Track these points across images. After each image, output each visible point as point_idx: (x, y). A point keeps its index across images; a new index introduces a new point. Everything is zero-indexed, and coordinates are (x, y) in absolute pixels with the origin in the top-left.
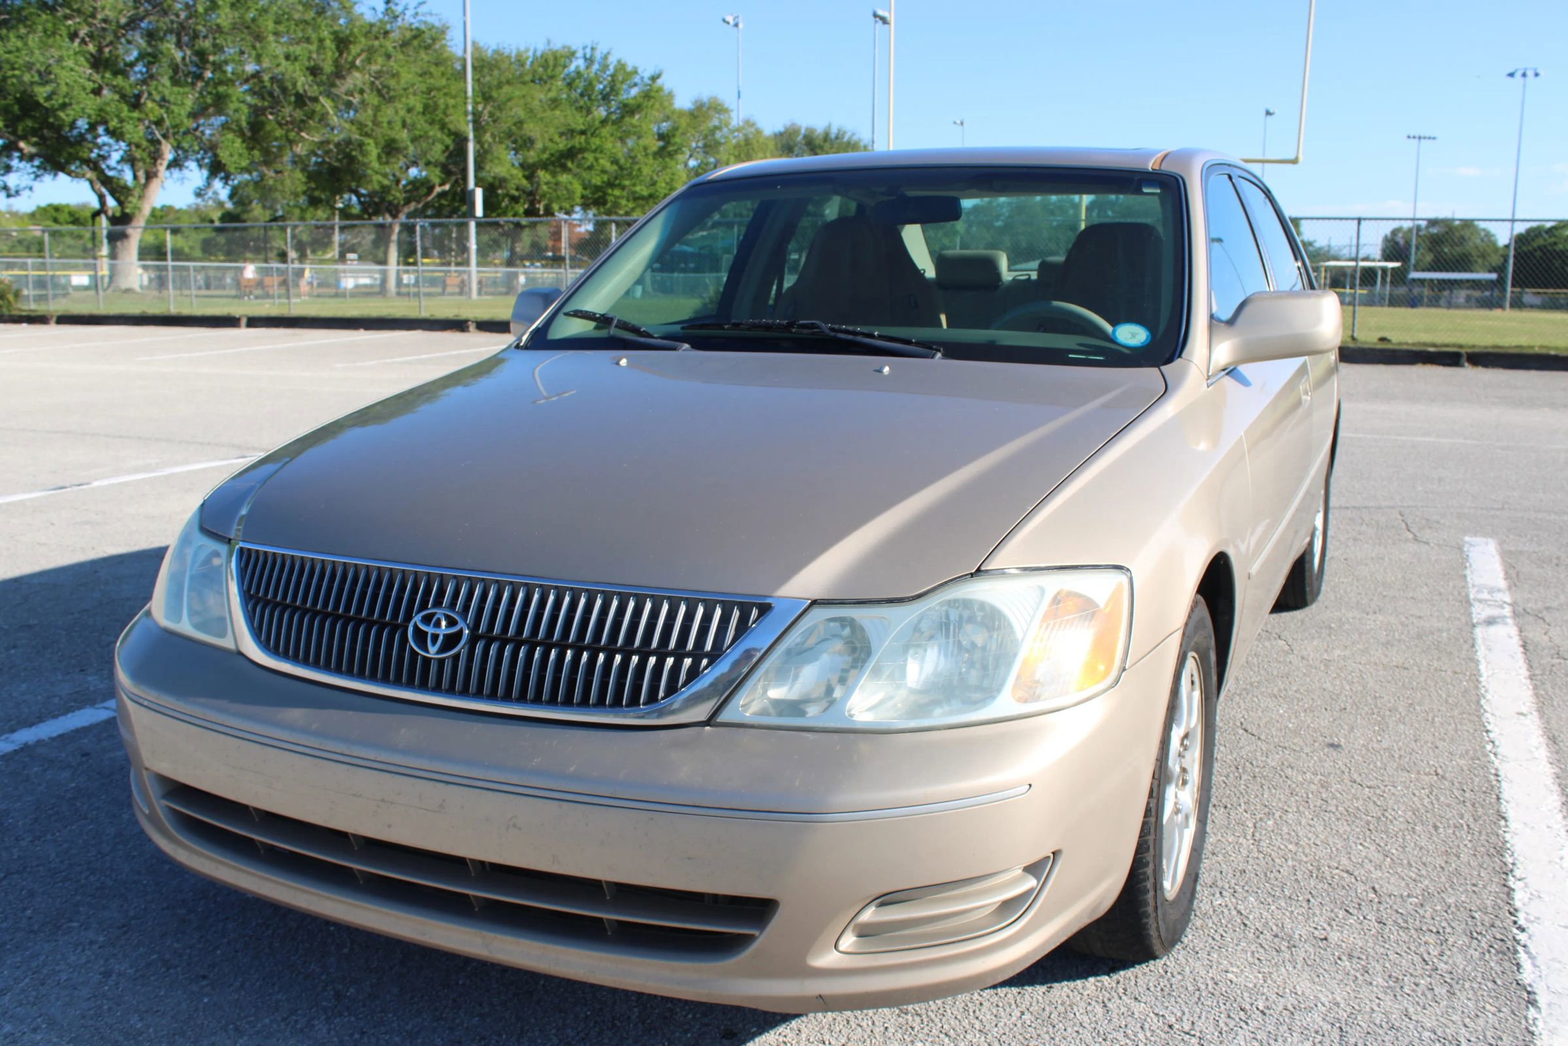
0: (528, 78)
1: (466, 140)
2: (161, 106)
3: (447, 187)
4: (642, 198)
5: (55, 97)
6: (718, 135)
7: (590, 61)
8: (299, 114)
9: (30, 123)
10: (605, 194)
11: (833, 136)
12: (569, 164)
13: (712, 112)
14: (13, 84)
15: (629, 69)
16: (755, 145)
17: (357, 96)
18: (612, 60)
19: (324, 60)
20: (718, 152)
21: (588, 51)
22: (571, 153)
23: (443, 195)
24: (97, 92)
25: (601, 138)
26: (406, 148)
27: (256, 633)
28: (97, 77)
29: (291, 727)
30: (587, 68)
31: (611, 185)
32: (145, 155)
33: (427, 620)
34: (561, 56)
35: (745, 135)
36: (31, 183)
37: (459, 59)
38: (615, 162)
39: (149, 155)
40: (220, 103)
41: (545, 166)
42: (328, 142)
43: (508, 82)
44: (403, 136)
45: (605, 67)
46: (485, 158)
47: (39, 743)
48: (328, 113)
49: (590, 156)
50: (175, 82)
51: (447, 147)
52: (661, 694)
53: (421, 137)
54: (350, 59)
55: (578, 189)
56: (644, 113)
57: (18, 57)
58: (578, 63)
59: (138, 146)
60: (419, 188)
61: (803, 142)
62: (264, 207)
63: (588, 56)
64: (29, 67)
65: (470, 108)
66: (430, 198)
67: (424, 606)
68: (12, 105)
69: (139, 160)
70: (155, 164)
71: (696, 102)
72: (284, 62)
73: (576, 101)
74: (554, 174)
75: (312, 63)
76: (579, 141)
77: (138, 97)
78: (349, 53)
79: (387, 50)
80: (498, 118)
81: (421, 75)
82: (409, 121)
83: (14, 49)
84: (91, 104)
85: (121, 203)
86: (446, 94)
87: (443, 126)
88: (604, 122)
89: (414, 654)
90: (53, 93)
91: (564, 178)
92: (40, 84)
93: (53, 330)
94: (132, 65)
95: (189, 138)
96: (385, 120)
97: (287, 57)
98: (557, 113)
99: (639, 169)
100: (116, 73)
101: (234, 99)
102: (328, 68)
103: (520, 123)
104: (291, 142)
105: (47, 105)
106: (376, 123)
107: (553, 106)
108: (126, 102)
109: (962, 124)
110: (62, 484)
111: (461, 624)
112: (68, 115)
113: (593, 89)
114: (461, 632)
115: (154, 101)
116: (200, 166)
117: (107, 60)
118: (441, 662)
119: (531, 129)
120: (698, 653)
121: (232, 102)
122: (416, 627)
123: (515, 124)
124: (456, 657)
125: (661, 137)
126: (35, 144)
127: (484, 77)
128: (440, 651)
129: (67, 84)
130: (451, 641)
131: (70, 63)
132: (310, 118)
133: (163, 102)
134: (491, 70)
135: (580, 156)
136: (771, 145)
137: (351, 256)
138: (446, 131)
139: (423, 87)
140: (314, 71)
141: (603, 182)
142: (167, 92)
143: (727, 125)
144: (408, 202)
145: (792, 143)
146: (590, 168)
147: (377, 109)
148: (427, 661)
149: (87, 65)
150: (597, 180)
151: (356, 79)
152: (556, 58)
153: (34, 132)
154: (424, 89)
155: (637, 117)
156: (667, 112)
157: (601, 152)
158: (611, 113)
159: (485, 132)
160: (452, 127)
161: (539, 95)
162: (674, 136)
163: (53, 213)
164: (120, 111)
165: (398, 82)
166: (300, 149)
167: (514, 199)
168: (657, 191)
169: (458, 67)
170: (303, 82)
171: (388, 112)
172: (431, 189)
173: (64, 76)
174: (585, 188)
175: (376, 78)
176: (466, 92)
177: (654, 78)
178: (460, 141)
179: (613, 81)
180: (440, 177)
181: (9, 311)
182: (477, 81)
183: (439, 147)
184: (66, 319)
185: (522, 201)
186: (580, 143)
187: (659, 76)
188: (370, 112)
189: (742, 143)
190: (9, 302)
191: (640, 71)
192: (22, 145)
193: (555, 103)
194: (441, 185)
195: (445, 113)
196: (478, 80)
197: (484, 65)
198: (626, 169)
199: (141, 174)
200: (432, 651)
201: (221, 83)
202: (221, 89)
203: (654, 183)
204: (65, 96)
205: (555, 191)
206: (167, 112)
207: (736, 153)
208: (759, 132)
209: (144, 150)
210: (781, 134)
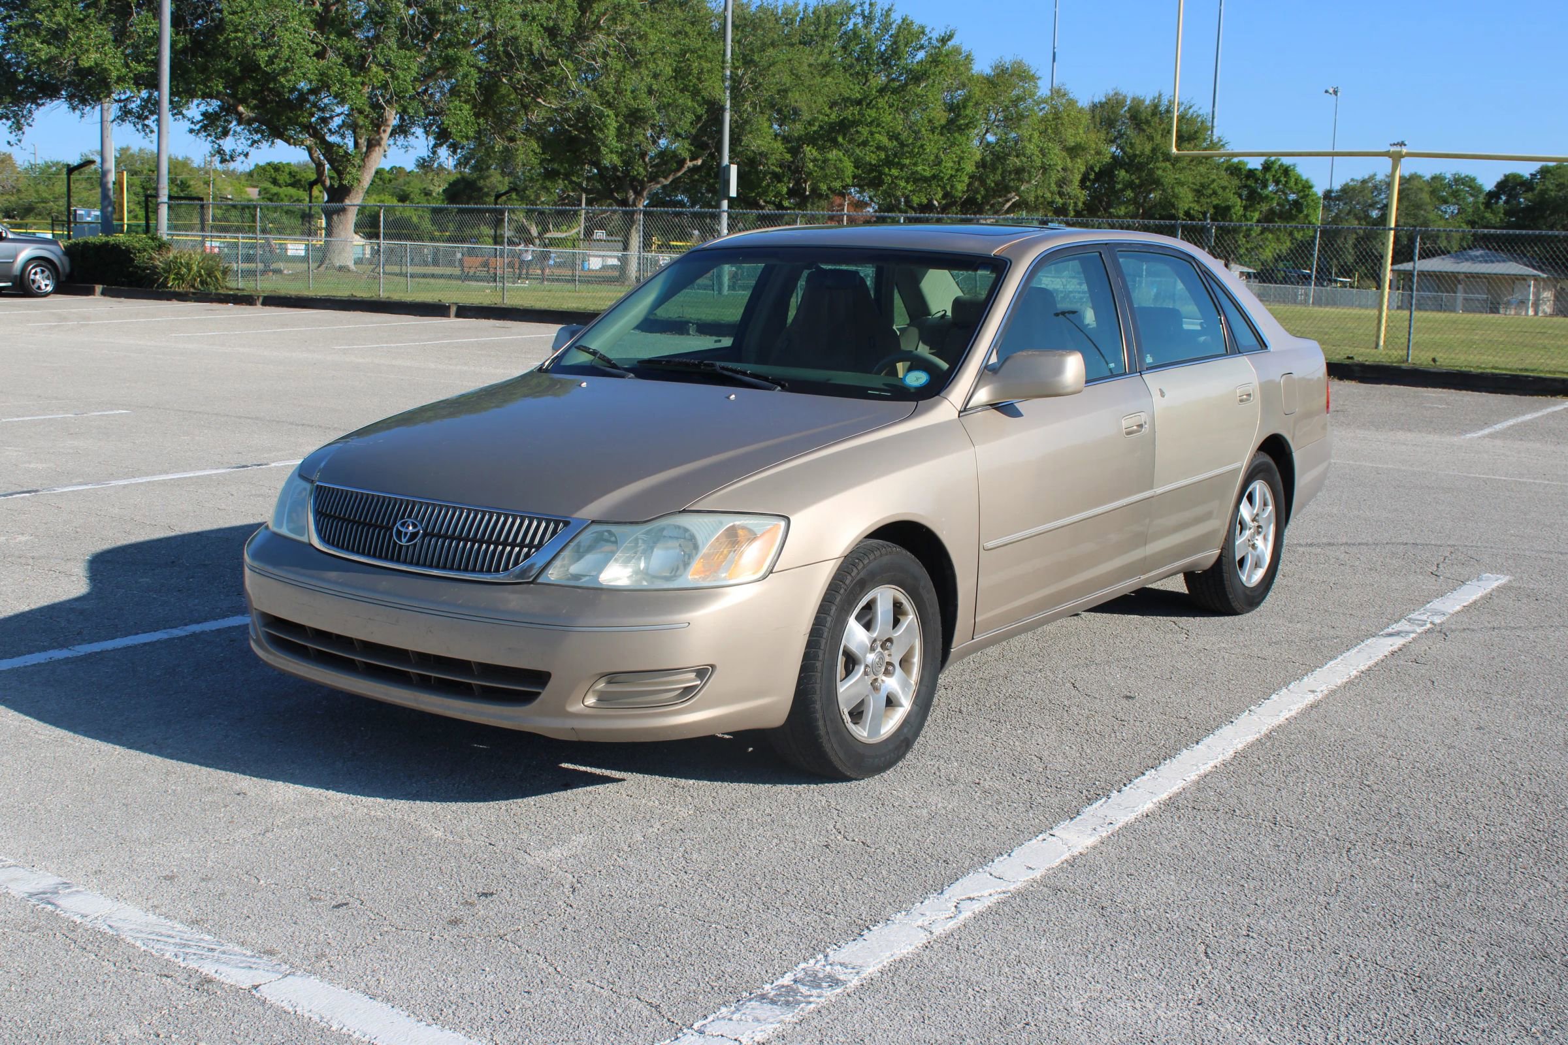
0: (795, 40)
1: (723, 109)
2: (386, 71)
3: (699, 162)
4: (926, 180)
5: (276, 61)
6: (1022, 106)
7: (868, 19)
8: (536, 78)
9: (250, 86)
10: (881, 173)
11: (1162, 108)
12: (840, 139)
13: (1015, 80)
14: (235, 46)
15: (915, 27)
16: (1066, 121)
17: (599, 60)
18: (896, 17)
19: (564, 20)
20: (1019, 127)
21: (866, 7)
22: (843, 126)
23: (695, 169)
24: (320, 55)
25: (878, 109)
26: (653, 117)
27: (319, 532)
28: (321, 39)
29: (329, 581)
30: (866, 27)
31: (889, 163)
32: (367, 122)
33: (403, 525)
34: (836, 13)
35: (1053, 107)
36: (247, 149)
37: (718, 17)
38: (894, 136)
39: (372, 122)
40: (450, 64)
41: (812, 140)
42: (567, 110)
43: (773, 44)
44: (650, 103)
45: (886, 27)
46: (744, 129)
47: (203, 632)
48: (567, 78)
49: (865, 131)
50: (402, 45)
51: (699, 118)
52: (510, 566)
53: (669, 105)
54: (594, 18)
55: (849, 167)
56: (930, 81)
57: (242, 18)
58: (854, 22)
59: (361, 112)
60: (668, 160)
61: (1128, 115)
62: (503, 174)
63: (866, 13)
64: (252, 28)
65: (728, 73)
66: (680, 174)
67: (402, 517)
68: (234, 68)
69: (361, 128)
70: (378, 132)
71: (997, 67)
72: (519, 23)
73: (851, 66)
74: (821, 149)
75: (551, 23)
76: (851, 112)
77: (363, 58)
78: (592, 13)
79: (634, 9)
80: (760, 84)
81: (674, 35)
82: (655, 87)
83: (239, 10)
84: (312, 66)
85: (340, 174)
86: (700, 57)
87: (696, 93)
88: (882, 91)
89: (395, 543)
90: (275, 56)
91: (833, 154)
92: (262, 47)
93: (259, 312)
94: (358, 25)
95: (415, 103)
96: (629, 88)
97: (524, 16)
98: (829, 79)
99: (922, 146)
100: (341, 34)
101: (464, 62)
102: (567, 29)
103: (784, 92)
104: (525, 107)
105: (268, 69)
106: (619, 91)
107: (824, 72)
108: (350, 66)
109: (1335, 92)
110: (244, 464)
111: (419, 527)
112: (288, 81)
113: (872, 53)
114: (418, 531)
115: (379, 64)
116: (427, 133)
117: (333, 20)
118: (408, 547)
119: (796, 98)
120: (531, 546)
121: (461, 66)
122: (397, 528)
123: (779, 92)
124: (415, 545)
125: (951, 108)
126: (252, 109)
127: (746, 37)
128: (407, 542)
129: (289, 46)
130: (414, 536)
131: (294, 24)
132: (547, 82)
133: (388, 66)
134: (755, 29)
135: (853, 130)
136: (1086, 120)
137: (599, 234)
138: (699, 98)
139: (675, 49)
140: (552, 32)
141: (880, 160)
142: (392, 55)
143: (1032, 95)
144: (653, 178)
145: (1112, 117)
146: (865, 144)
147: (621, 75)
148: (401, 546)
149: (312, 26)
150: (872, 158)
151: (599, 40)
152: (829, 16)
153: (254, 94)
154: (678, 51)
155: (923, 85)
156: (964, 78)
157: (878, 125)
158: (893, 80)
159: (745, 100)
160: (705, 94)
161: (807, 58)
162: (965, 107)
163: (272, 173)
164: (342, 75)
165: (645, 45)
166: (536, 116)
167: (777, 178)
168: (941, 171)
169: (716, 25)
170: (539, 43)
171: (633, 80)
172: (682, 162)
173: (286, 38)
174: (857, 167)
175: (621, 40)
176: (724, 55)
177: (944, 40)
178: (715, 110)
179: (895, 43)
180: (690, 151)
181: (217, 289)
182: (737, 42)
183: (690, 117)
184: (274, 301)
185: (785, 179)
186: (853, 114)
187: (950, 37)
188: (613, 78)
189: (1050, 117)
190: (217, 279)
191: (927, 31)
192: (241, 109)
193: (826, 69)
194: (692, 159)
195: (699, 79)
196: (739, 42)
197: (744, 24)
198: (907, 146)
199: (363, 142)
200: (404, 542)
201: (451, 45)
202: (451, 51)
203: (938, 162)
204: (287, 61)
205: (822, 168)
206: (392, 77)
207: (1042, 128)
208: (1072, 103)
209: (367, 117)
210: (1102, 105)
